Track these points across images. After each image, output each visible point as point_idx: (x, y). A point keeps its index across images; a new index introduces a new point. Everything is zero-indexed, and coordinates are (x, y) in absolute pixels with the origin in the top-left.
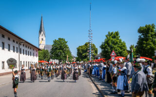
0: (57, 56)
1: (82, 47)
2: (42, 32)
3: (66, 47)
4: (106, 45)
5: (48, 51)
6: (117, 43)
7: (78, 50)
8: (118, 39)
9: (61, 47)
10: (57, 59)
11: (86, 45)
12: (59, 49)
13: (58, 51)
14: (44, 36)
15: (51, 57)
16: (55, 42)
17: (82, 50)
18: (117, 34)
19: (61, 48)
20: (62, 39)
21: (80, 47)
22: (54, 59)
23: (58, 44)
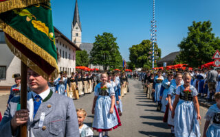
0: (100, 61)
1: (137, 47)
2: (77, 24)
3: (115, 46)
4: (191, 42)
5: (86, 52)
7: (132, 51)
9: (107, 45)
10: (100, 64)
11: (143, 43)
12: (104, 50)
13: (102, 52)
14: (79, 30)
15: (92, 62)
16: (98, 38)
17: (137, 51)
18: (208, 24)
19: (107, 48)
20: (109, 34)
21: (133, 46)
22: (95, 64)
23: (103, 42)
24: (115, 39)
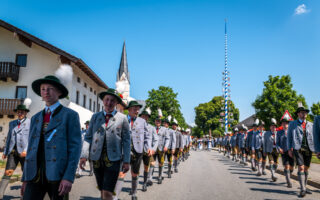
1: (205, 105)
3: (175, 104)
6: (287, 98)
7: (198, 111)
8: (289, 90)
9: (164, 104)
11: (214, 101)
16: (152, 94)
17: (206, 112)
19: (164, 107)
20: (167, 89)
21: (201, 105)
23: (159, 99)
24: (175, 95)
